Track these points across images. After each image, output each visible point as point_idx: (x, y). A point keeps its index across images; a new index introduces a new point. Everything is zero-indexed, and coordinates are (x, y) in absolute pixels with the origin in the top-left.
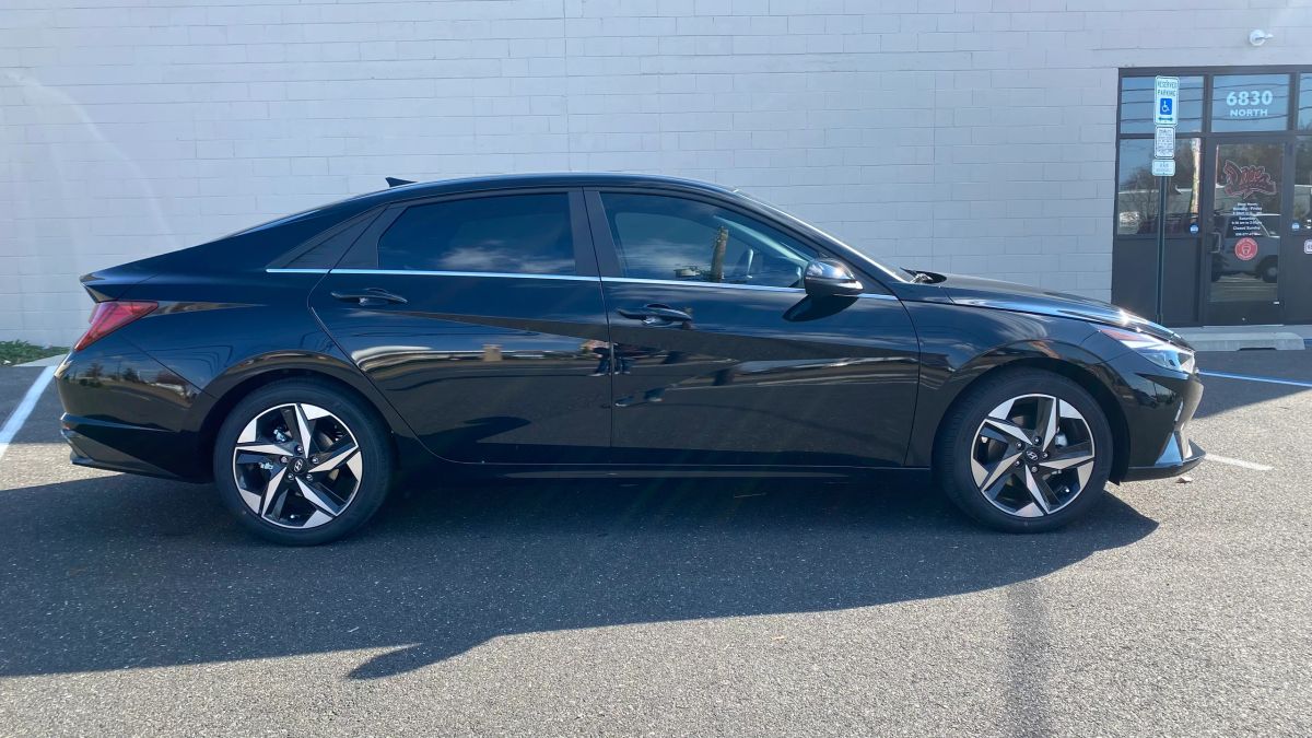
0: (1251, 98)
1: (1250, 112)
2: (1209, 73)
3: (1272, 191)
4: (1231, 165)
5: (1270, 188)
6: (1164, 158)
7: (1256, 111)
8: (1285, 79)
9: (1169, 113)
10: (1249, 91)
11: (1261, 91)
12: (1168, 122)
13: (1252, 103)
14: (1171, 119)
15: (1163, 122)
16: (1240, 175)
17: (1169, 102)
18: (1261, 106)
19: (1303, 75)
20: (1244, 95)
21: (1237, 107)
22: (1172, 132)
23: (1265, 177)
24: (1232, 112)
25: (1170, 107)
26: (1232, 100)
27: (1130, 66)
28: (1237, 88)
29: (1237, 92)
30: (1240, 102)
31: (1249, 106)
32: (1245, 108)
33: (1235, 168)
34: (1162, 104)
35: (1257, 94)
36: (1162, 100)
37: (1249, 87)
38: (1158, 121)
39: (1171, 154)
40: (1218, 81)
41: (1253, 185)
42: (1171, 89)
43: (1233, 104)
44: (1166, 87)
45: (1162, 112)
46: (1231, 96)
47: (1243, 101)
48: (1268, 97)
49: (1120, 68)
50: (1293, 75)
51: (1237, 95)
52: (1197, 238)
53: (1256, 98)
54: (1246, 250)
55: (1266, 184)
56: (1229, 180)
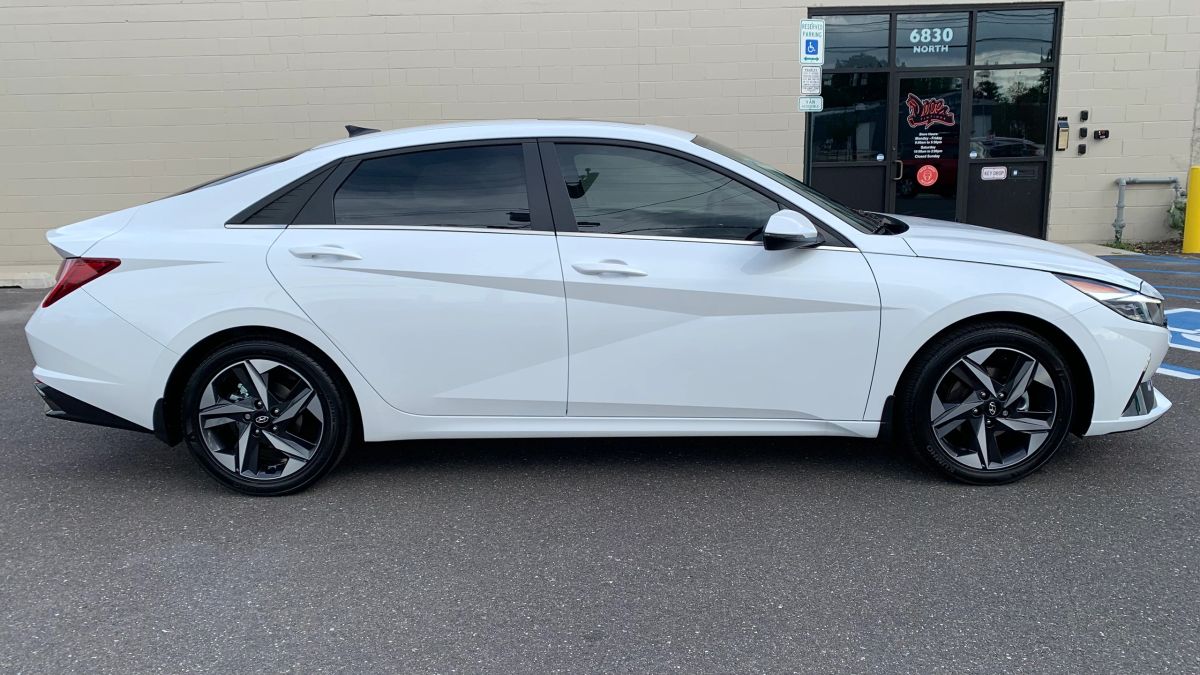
0: (933, 35)
1: (931, 49)
2: (892, 11)
3: (951, 121)
4: (912, 97)
5: (949, 120)
6: (810, 95)
7: (938, 47)
8: (967, 15)
9: (816, 53)
10: (931, 29)
11: (942, 29)
12: (815, 61)
13: (934, 40)
14: (817, 59)
15: (809, 61)
16: (922, 107)
17: (815, 43)
18: (942, 42)
19: (979, 14)
20: (926, 33)
21: (920, 44)
22: (819, 71)
23: (945, 109)
24: (915, 49)
25: (816, 48)
26: (915, 38)
27: (818, 5)
28: (920, 27)
29: (920, 30)
30: (923, 40)
32: (931, 43)
33: (918, 101)
35: (939, 31)
36: (808, 42)
37: (932, 24)
38: (803, 61)
39: (819, 91)
40: (902, 19)
41: (934, 116)
42: (814, 31)
43: (917, 40)
44: (812, 29)
45: (807, 53)
46: (914, 33)
47: (926, 38)
48: (948, 35)
49: (809, 9)
50: (971, 13)
51: (919, 33)
52: (882, 167)
53: (938, 35)
54: (927, 176)
55: (946, 116)
56: (911, 112)
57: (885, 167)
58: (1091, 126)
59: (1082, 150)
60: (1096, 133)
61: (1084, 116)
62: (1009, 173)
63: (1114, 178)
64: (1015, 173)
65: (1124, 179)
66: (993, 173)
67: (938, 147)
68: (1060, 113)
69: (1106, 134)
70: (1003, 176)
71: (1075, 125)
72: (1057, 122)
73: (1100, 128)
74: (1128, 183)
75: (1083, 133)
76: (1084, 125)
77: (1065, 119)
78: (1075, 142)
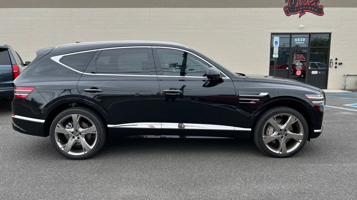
0: (300, 40)
1: (300, 43)
2: (291, 34)
4: (295, 54)
5: (304, 60)
6: (276, 54)
8: (308, 36)
9: (277, 44)
11: (303, 38)
14: (278, 46)
15: (276, 46)
16: (297, 56)
17: (277, 42)
18: (302, 41)
19: (312, 35)
20: (299, 39)
21: (297, 42)
23: (303, 57)
27: (274, 32)
28: (297, 38)
30: (298, 41)
31: (300, 42)
32: (299, 42)
34: (275, 42)
35: (302, 39)
37: (300, 37)
38: (274, 46)
39: (277, 53)
40: (293, 36)
41: (301, 59)
44: (277, 39)
45: (275, 44)
46: (296, 39)
48: (304, 40)
49: (271, 33)
50: (310, 35)
51: (297, 39)
52: (288, 70)
53: (301, 40)
54: (299, 73)
55: (303, 59)
56: (295, 58)
57: (288, 71)
58: (338, 62)
59: (336, 67)
60: (339, 63)
61: (336, 59)
62: (318, 72)
63: (344, 74)
64: (320, 72)
65: (346, 74)
66: (314, 72)
67: (301, 66)
68: (330, 59)
69: (342, 64)
70: (317, 73)
71: (334, 61)
72: (330, 60)
73: (340, 62)
74: (347, 75)
75: (336, 63)
76: (336, 61)
77: (332, 60)
78: (334, 65)
